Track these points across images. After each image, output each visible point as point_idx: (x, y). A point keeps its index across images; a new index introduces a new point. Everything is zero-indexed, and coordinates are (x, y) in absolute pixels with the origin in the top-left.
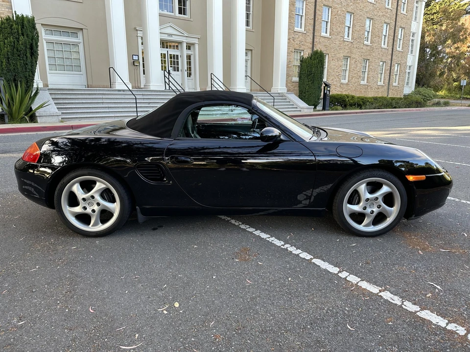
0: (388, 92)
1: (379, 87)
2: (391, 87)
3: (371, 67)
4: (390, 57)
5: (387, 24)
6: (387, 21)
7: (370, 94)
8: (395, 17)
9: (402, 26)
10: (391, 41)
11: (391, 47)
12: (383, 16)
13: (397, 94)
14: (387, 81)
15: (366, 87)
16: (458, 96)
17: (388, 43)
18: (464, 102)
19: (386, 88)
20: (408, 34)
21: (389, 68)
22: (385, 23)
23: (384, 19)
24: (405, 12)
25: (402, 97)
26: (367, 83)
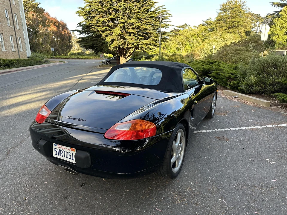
0: (19, 56)
1: (14, 52)
2: (20, 52)
3: (5, 39)
4: (14, 33)
5: (7, 10)
6: (6, 8)
7: (10, 58)
8: (10, 6)
9: (15, 13)
10: (12, 22)
11: (13, 26)
12: (3, 4)
13: (24, 56)
14: (17, 48)
15: (6, 52)
16: (50, 57)
17: (10, 23)
18: (56, 60)
19: (17, 53)
20: (20, 19)
21: (15, 39)
22: (5, 9)
23: (4, 6)
24: (14, 4)
25: (27, 58)
26: (6, 49)
